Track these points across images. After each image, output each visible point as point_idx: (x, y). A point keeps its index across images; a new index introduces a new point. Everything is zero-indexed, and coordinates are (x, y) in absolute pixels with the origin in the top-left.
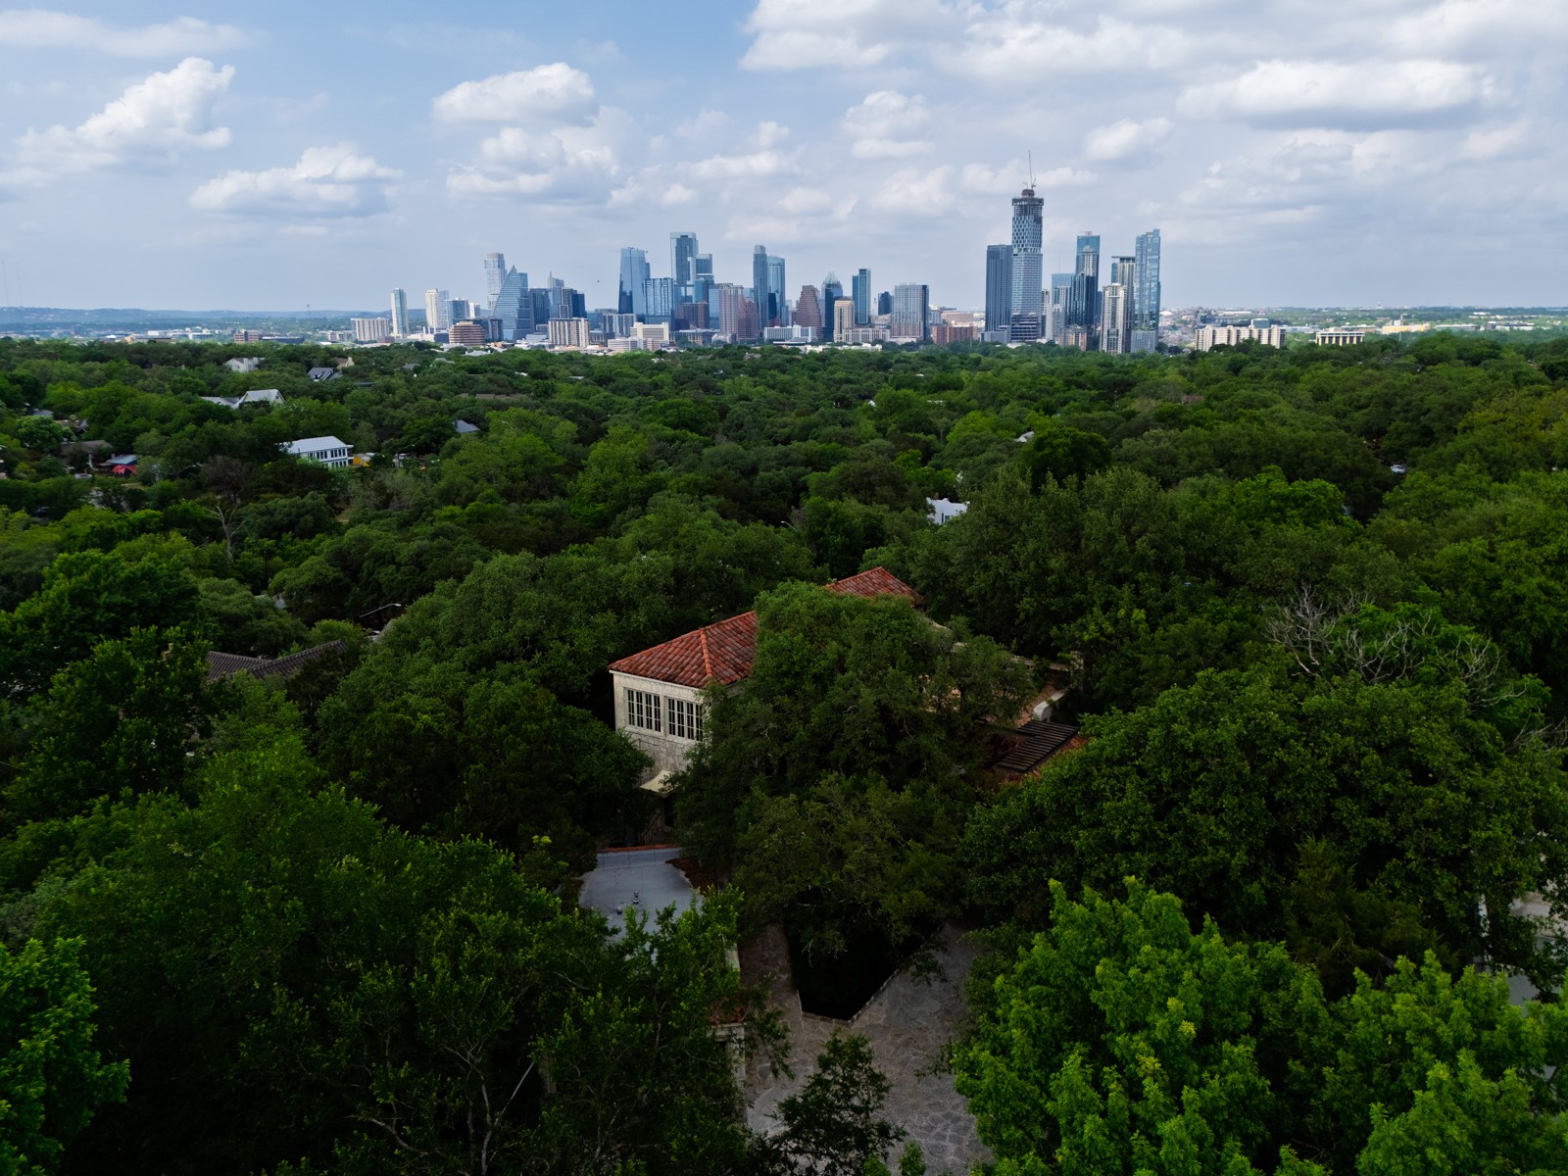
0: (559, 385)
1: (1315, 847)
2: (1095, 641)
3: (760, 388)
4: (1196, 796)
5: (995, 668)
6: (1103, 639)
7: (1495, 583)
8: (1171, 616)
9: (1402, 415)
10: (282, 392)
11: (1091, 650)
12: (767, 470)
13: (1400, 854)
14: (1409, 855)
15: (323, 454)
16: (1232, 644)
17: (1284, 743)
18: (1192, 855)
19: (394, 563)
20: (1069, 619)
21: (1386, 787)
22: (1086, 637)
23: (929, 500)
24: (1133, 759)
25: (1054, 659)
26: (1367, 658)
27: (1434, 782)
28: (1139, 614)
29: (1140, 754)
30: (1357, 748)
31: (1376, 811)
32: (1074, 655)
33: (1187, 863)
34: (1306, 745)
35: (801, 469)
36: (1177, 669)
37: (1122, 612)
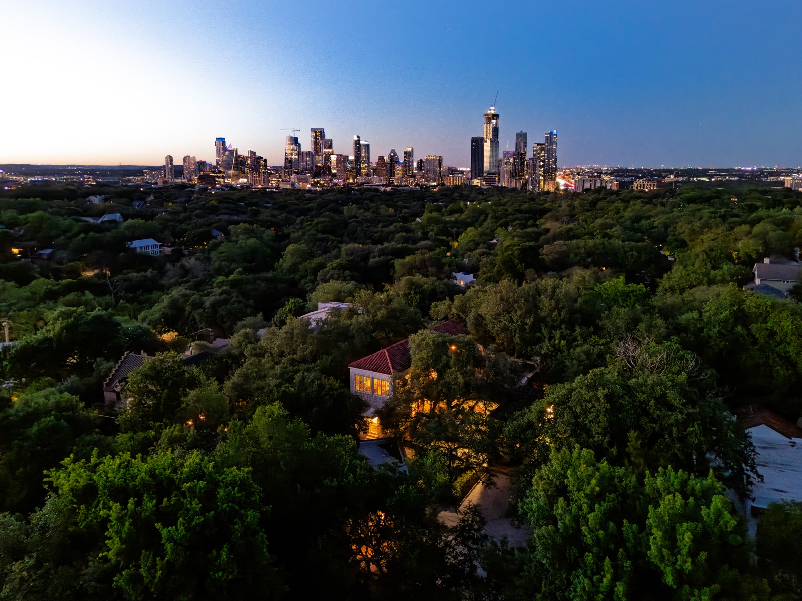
0: (262, 210)
1: (632, 434)
2: (546, 353)
3: (361, 211)
4: (591, 416)
5: (509, 366)
6: (549, 353)
7: (701, 329)
8: (576, 343)
9: (672, 233)
10: (122, 215)
11: (544, 357)
12: (374, 257)
13: (663, 437)
14: (666, 436)
15: (147, 248)
16: (601, 355)
17: (622, 397)
18: (589, 438)
19: (202, 308)
20: (536, 344)
21: (658, 412)
22: (543, 352)
23: (453, 273)
24: (567, 403)
25: (530, 360)
26: (652, 364)
27: (675, 410)
28: (563, 342)
29: (569, 401)
30: (648, 398)
31: (655, 422)
32: (538, 358)
33: (588, 441)
34: (629, 397)
35: (390, 257)
36: (580, 366)
37: (557, 341)
